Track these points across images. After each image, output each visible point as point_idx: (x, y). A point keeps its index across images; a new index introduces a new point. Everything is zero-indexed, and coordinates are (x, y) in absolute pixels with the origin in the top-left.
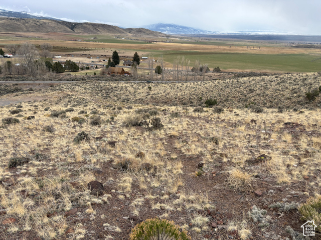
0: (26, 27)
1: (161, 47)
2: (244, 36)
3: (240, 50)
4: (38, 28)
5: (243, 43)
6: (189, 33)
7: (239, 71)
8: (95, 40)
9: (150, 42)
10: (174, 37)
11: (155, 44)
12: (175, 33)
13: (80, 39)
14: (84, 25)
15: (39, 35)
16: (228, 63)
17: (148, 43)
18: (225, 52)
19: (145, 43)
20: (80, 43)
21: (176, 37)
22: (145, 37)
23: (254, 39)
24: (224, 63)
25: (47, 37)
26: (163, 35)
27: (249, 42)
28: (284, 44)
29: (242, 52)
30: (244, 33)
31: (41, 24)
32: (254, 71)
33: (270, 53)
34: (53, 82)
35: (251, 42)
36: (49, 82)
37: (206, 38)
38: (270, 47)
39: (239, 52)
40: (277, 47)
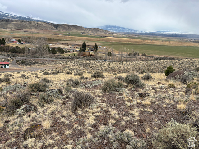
0: (30, 26)
1: (109, 40)
2: (160, 34)
3: (157, 43)
4: (36, 27)
5: (159, 39)
6: (126, 32)
7: (157, 56)
8: (70, 34)
9: (102, 37)
10: (116, 34)
11: (105, 38)
12: (117, 32)
13: (61, 34)
14: (63, 26)
15: (37, 31)
16: (150, 51)
17: (101, 37)
18: (148, 44)
19: (99, 37)
20: (61, 37)
21: (118, 34)
22: (99, 33)
23: (166, 36)
24: (148, 51)
25: (42, 32)
26: (110, 33)
27: (163, 38)
28: (185, 40)
29: (158, 44)
30: (160, 32)
31: (39, 25)
32: (166, 56)
33: (176, 45)
34: (53, 59)
35: (164, 38)
36: (51, 59)
37: (136, 35)
38: (176, 41)
39: (157, 44)
40: (181, 42)
